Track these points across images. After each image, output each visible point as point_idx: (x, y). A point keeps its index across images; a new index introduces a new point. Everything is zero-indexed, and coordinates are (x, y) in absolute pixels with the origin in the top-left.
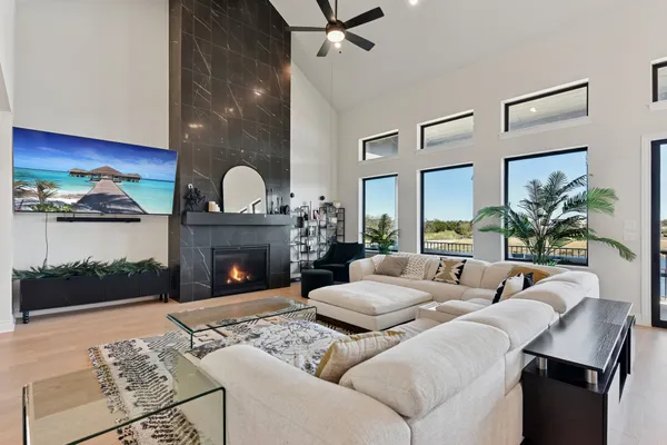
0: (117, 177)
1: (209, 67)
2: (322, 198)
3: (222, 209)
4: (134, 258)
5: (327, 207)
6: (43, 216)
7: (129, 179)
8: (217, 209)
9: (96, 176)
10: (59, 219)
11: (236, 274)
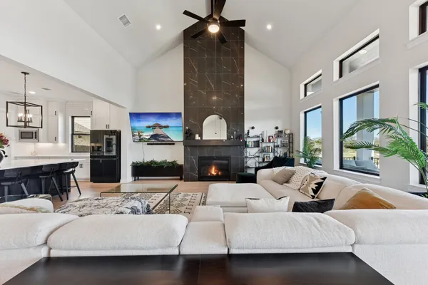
0: (161, 127)
1: (196, 70)
2: (277, 128)
3: (201, 138)
4: (169, 160)
5: (280, 134)
6: (141, 143)
7: (165, 127)
8: (199, 138)
9: (154, 127)
10: (148, 144)
11: (213, 172)
